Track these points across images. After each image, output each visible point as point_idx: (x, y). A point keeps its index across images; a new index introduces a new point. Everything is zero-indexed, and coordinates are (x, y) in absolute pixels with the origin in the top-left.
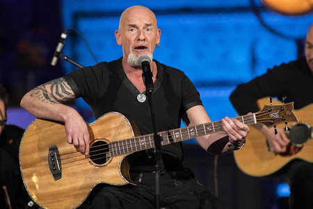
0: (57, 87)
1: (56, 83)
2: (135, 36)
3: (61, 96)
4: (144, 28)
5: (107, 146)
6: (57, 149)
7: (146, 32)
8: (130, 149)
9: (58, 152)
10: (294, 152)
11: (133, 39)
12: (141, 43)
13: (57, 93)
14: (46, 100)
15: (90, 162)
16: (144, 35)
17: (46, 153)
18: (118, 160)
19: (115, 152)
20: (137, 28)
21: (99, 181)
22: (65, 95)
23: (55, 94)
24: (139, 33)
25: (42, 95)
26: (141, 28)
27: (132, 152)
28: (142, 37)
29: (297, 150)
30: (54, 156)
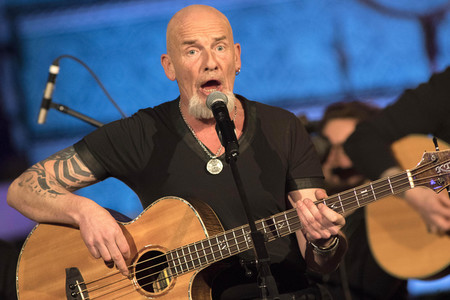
0: (65, 165)
1: (64, 158)
2: (199, 63)
3: (74, 180)
4: (212, 46)
5: (164, 258)
6: (78, 274)
7: (217, 52)
8: (203, 259)
9: (81, 280)
11: (196, 68)
12: (211, 76)
13: (66, 174)
14: (43, 191)
15: (138, 290)
16: (214, 58)
17: (62, 283)
18: (186, 280)
19: (178, 268)
20: (201, 47)
22: (82, 178)
23: (62, 177)
24: (206, 57)
25: (37, 183)
26: (207, 47)
27: (208, 264)
28: (211, 64)
30: (75, 288)
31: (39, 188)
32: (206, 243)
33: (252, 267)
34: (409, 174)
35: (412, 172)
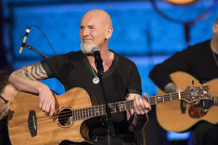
1: (36, 66)
3: (38, 75)
5: (71, 112)
6: (35, 113)
8: (87, 115)
9: (35, 116)
10: (201, 115)
13: (36, 73)
14: (27, 78)
15: (58, 124)
17: (27, 116)
18: (79, 123)
19: (76, 117)
21: (64, 139)
22: (42, 75)
27: (89, 117)
29: (203, 114)
30: (32, 119)
31: (25, 76)
32: (90, 109)
33: (105, 122)
34: (179, 94)
35: (181, 93)
